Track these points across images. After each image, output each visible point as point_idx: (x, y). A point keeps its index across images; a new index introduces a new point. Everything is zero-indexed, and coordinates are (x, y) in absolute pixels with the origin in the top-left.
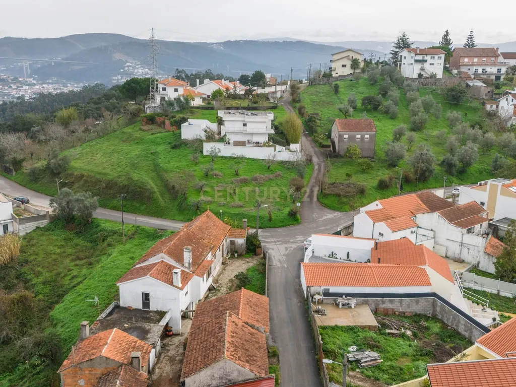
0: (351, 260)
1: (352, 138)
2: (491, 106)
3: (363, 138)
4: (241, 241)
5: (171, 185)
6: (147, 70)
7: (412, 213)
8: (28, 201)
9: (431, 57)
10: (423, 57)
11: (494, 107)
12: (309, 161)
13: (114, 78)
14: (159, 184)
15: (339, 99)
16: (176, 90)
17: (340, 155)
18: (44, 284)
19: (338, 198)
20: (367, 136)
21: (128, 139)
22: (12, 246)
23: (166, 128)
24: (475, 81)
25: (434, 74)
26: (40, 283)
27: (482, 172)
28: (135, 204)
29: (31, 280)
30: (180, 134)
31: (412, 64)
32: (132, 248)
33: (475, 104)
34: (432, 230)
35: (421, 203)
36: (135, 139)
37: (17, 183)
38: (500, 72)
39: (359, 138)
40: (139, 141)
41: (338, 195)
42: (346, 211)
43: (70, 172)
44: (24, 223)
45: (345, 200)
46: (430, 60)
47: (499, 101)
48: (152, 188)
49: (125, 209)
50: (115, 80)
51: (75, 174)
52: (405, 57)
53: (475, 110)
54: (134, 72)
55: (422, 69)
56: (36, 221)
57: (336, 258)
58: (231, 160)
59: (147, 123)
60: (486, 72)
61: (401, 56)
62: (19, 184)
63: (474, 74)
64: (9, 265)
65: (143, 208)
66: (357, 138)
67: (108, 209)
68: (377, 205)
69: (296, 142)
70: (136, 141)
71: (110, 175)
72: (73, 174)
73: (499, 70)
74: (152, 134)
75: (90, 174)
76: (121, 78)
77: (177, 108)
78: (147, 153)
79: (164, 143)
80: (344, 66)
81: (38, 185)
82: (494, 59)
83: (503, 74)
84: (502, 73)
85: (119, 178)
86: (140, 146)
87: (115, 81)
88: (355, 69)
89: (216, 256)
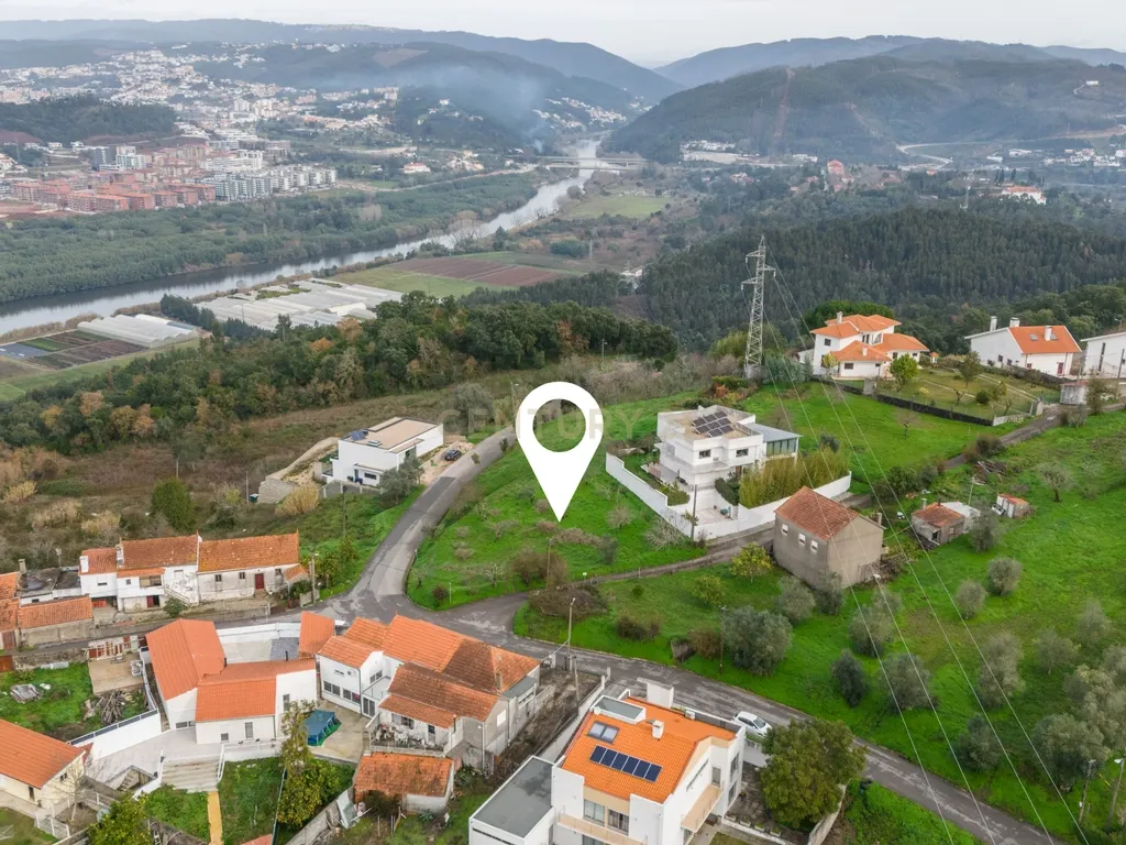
1: (793, 536)
3: (808, 543)
16: (827, 342)
19: (529, 608)
20: (814, 543)
35: (450, 654)
45: (533, 615)
66: (801, 540)
89: (223, 578)
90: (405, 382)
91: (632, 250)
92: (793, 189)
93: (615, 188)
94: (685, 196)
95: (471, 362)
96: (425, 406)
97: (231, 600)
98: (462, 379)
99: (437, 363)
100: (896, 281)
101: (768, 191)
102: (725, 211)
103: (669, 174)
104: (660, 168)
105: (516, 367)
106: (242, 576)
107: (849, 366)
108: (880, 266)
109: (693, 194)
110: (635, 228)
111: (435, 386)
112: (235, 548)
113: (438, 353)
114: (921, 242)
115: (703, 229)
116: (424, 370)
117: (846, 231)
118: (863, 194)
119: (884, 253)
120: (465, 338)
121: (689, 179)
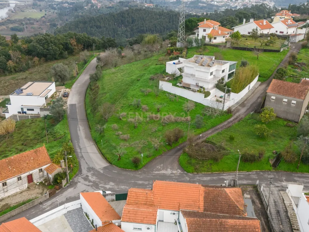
1: (279, 101)
3: (289, 102)
7: (179, 207)
20: (294, 102)
39: (286, 102)
40: (147, 68)
41: (190, 156)
42: (188, 172)
43: (97, 82)
44: (43, 111)
51: (97, 85)
57: (89, 218)
59: (170, 54)
69: (235, 92)
74: (156, 65)
77: (195, 45)
89: (7, 184)
90: (8, 70)
91: (40, 28)
92: (85, 7)
93: (25, 9)
94: (50, 11)
95: (36, 59)
96: (22, 79)
97: (15, 195)
98: (34, 66)
99: (20, 61)
100: (132, 30)
101: (78, 8)
102: (66, 15)
103: (42, 5)
104: (39, 3)
105: (56, 59)
106: (20, 179)
107: (215, 38)
108: (126, 26)
109: (52, 11)
110: (37, 21)
111: (22, 70)
112: (9, 163)
113: (20, 56)
114: (136, 18)
115: (61, 20)
116: (15, 65)
117: (114, 16)
118: (108, 8)
119: (126, 22)
120: (28, 50)
121: (49, 6)
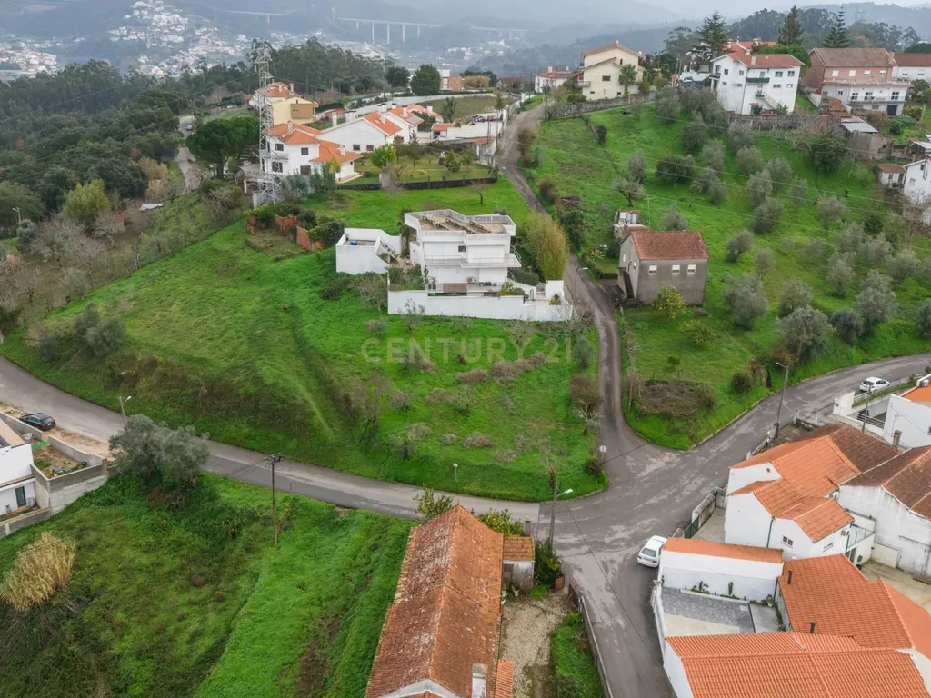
0: (737, 596)
1: (664, 272)
2: (890, 177)
3: (684, 270)
4: (525, 565)
5: (342, 392)
6: (177, 16)
7: (832, 482)
8: (54, 423)
9: (777, 73)
10: (762, 73)
11: (896, 177)
12: (587, 319)
13: (113, 32)
14: (314, 387)
15: (608, 156)
16: (305, 151)
17: (641, 302)
18: (139, 655)
19: (667, 422)
20: (692, 267)
21: (228, 269)
22: (57, 567)
23: (298, 241)
24: (855, 118)
25: (783, 106)
26: (130, 655)
27: (900, 333)
28: (273, 434)
29: (107, 644)
30: (333, 260)
31: (740, 85)
32: (294, 556)
33: (861, 171)
34: (870, 518)
35: (842, 455)
36: (243, 271)
37: (12, 361)
38: (896, 98)
39: (677, 271)
40: (253, 277)
41: (666, 416)
42: (684, 449)
43: (126, 352)
44: (60, 488)
45: (679, 424)
46: (774, 80)
47: (907, 168)
48: (306, 402)
49: (253, 444)
50: (117, 36)
51: (139, 359)
52: (726, 72)
53: (863, 184)
54: (151, 20)
55: (759, 96)
56: (83, 481)
57: (708, 593)
58: (444, 324)
59: (258, 228)
60: (872, 98)
61: (718, 67)
62: (18, 365)
63: (851, 104)
64: (54, 603)
65: (293, 444)
66: (674, 271)
67: (218, 441)
68: (768, 470)
69: (558, 278)
70: (246, 276)
71: (212, 366)
72: (133, 357)
73: (895, 95)
74: (277, 260)
75: (169, 359)
76: (128, 32)
77: (311, 190)
78: (278, 309)
79: (304, 281)
80: (606, 78)
81: (58, 373)
82: (884, 72)
83: (901, 102)
84: (899, 100)
85: (234, 375)
86: (256, 289)
87: (116, 39)
88: (626, 85)
